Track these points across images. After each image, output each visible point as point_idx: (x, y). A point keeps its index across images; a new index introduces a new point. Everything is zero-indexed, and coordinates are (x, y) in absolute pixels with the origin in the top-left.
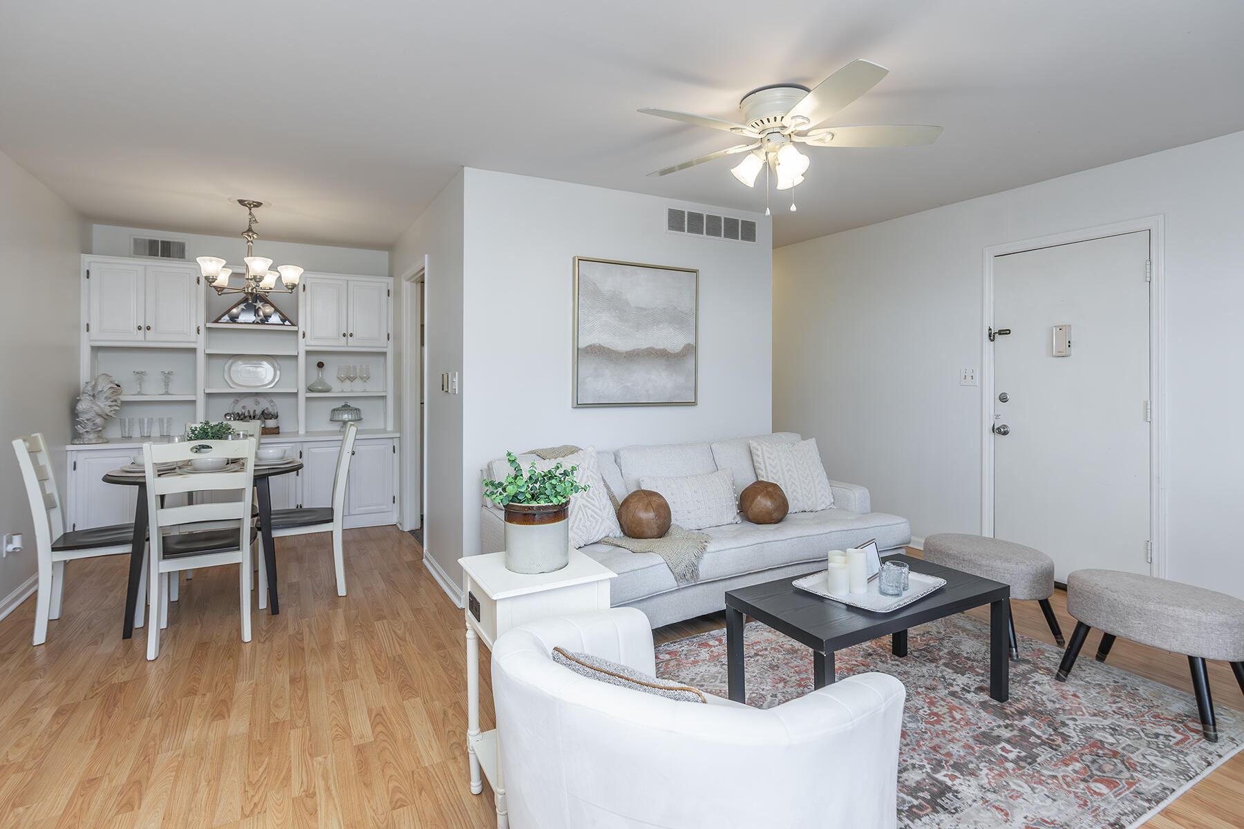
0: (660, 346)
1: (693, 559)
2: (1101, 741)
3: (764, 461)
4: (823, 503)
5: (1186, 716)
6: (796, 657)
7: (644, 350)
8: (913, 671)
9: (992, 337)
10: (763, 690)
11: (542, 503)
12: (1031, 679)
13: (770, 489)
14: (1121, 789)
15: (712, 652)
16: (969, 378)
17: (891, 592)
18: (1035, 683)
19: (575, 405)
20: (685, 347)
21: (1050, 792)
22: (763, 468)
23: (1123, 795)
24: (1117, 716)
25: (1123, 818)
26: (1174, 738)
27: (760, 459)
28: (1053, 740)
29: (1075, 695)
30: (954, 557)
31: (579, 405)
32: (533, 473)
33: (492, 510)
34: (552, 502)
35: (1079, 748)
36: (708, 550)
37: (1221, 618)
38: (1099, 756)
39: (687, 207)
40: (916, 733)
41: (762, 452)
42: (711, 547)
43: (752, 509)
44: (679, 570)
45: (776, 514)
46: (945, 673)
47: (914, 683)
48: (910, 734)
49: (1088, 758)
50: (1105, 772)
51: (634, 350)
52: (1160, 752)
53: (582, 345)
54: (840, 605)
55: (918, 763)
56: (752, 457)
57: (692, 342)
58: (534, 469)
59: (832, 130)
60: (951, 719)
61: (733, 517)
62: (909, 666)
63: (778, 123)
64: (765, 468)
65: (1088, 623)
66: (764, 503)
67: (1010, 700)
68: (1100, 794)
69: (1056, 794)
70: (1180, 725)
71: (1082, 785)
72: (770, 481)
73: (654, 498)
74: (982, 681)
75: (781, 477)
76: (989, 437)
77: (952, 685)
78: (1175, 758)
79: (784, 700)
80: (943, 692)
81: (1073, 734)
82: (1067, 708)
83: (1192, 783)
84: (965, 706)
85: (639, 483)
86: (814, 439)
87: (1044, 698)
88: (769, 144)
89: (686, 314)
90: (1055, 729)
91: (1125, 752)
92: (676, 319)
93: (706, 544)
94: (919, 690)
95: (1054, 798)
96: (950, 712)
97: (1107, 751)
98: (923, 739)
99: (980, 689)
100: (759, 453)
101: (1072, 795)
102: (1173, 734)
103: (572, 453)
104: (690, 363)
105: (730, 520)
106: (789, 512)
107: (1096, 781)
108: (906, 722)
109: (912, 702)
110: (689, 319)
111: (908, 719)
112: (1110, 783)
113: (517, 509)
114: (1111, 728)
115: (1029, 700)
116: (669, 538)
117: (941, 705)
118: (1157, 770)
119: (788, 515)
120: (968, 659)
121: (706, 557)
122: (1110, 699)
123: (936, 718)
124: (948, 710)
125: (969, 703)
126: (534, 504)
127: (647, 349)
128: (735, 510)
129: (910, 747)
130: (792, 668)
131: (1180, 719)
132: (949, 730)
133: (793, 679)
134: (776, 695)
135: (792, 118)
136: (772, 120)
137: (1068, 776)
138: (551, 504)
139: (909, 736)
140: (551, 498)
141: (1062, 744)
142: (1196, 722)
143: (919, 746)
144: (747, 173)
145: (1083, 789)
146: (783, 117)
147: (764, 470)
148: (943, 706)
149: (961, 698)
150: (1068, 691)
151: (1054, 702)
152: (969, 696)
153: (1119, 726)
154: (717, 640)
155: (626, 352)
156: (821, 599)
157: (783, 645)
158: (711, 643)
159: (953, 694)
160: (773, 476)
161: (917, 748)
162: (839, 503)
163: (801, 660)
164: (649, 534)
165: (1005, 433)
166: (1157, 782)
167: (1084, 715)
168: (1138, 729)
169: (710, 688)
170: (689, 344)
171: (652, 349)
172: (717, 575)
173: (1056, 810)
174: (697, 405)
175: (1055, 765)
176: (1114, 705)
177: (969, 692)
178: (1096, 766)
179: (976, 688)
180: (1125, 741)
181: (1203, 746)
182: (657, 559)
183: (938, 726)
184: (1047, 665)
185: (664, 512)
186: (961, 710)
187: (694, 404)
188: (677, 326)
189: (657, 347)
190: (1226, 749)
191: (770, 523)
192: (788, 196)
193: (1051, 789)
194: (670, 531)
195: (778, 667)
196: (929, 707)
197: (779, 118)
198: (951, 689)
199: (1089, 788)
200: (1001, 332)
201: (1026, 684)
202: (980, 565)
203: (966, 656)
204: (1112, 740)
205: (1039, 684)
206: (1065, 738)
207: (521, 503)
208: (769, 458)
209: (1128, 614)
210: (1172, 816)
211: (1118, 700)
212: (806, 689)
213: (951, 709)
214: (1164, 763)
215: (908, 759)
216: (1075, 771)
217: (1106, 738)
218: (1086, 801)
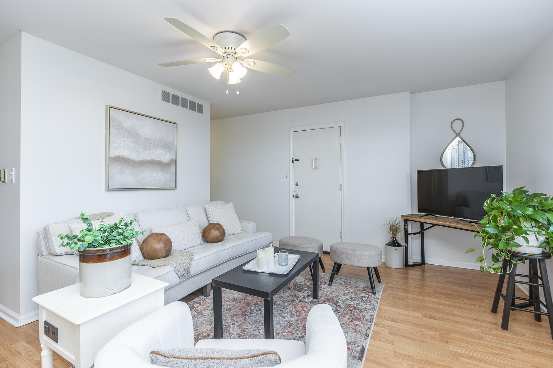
0: (157, 159)
1: (188, 265)
2: (350, 304)
3: (212, 214)
4: (238, 230)
5: (365, 288)
6: (237, 302)
7: (149, 160)
8: (284, 296)
9: (293, 162)
10: (228, 323)
11: (114, 245)
12: (322, 287)
13: (218, 226)
14: (362, 321)
15: (197, 310)
16: (285, 177)
17: (284, 264)
18: (323, 288)
19: (107, 189)
20: (170, 160)
21: (345, 330)
22: (212, 217)
23: (363, 323)
24: (350, 294)
25: (367, 331)
26: (366, 296)
27: (210, 213)
28: (337, 309)
29: (336, 290)
30: (293, 246)
31: (110, 190)
32: (103, 226)
33: (49, 257)
34: (121, 244)
35: (345, 309)
36: (194, 260)
37: (375, 253)
38: (352, 310)
39: (172, 91)
40: (295, 322)
41: (211, 210)
42: (195, 258)
43: (210, 236)
44: (180, 273)
45: (221, 238)
46: (295, 293)
47: (286, 300)
48: (293, 323)
49: (349, 312)
50: (355, 316)
51: (143, 160)
52: (365, 303)
53: (112, 155)
54: (265, 274)
55: (301, 335)
56: (206, 212)
57: (174, 158)
58: (103, 223)
59: (255, 61)
60: (304, 312)
61: (200, 242)
62: (282, 293)
63: (233, 51)
64: (213, 216)
65: (339, 262)
66: (215, 233)
67: (319, 298)
68: (358, 325)
69: (347, 330)
70: (365, 291)
71: (352, 324)
72: (215, 223)
73: (163, 236)
74: (308, 293)
75: (220, 220)
76: (292, 199)
77: (299, 297)
78: (369, 304)
79: (239, 325)
80: (297, 301)
81: (341, 305)
82: (336, 295)
83: (377, 310)
84: (306, 305)
85: (151, 229)
86: (232, 203)
87: (328, 293)
88: (228, 59)
89: (171, 144)
90: (336, 305)
91: (357, 306)
92: (166, 146)
93: (192, 256)
94: (289, 303)
95: (347, 332)
96: (303, 309)
97: (353, 308)
98: (298, 324)
99: (308, 296)
100: (210, 210)
101: (351, 329)
102: (365, 295)
103: (108, 216)
104: (173, 169)
105: (199, 243)
106: (226, 235)
107: (355, 320)
108: (290, 318)
109: (288, 309)
110: (174, 147)
111: (290, 317)
112: (358, 319)
113: (92, 252)
114: (350, 299)
115: (324, 296)
116: (171, 256)
117: (299, 307)
118: (367, 309)
119: (225, 237)
120: (300, 285)
121: (194, 263)
122: (345, 288)
123: (299, 313)
124: (302, 308)
125: (307, 303)
126: (106, 247)
127: (151, 160)
128: (201, 238)
129: (296, 329)
130: (237, 308)
131: (365, 289)
132: (305, 316)
133: (239, 313)
134: (234, 323)
135: (241, 48)
136: (230, 48)
137: (347, 322)
138: (121, 246)
139: (293, 324)
140: (121, 241)
141: (340, 310)
142: (369, 289)
143: (298, 328)
144: (216, 72)
145: (353, 325)
146: (235, 48)
147: (212, 218)
148: (300, 307)
149: (304, 302)
150: (333, 289)
151: (331, 294)
152: (306, 300)
153: (352, 297)
154: (198, 303)
155: (139, 161)
156: (257, 273)
157: (229, 298)
158: (195, 306)
159: (301, 301)
160: (217, 220)
161: (298, 329)
162: (244, 230)
163: (240, 303)
164: (161, 256)
165: (298, 197)
166: (369, 314)
167: (341, 296)
168: (357, 296)
169: (201, 330)
170: (173, 159)
171: (153, 160)
172: (199, 271)
173: (350, 337)
174: (176, 189)
175: (342, 319)
176: (347, 290)
177: (305, 298)
178: (352, 314)
179: (307, 296)
180: (356, 302)
181: (374, 297)
182: (169, 269)
183: (301, 316)
184: (324, 281)
185: (168, 243)
186: (306, 307)
187: (175, 188)
188: (166, 149)
189: (156, 159)
190: (378, 296)
191: (218, 242)
192: (233, 88)
193: (345, 329)
194: (171, 253)
195: (231, 309)
196: (295, 309)
197: (233, 48)
198: (299, 299)
199: (354, 324)
200: (296, 160)
201: (321, 289)
202: (302, 247)
203: (299, 284)
204: (352, 303)
205: (325, 289)
206: (340, 307)
207: (96, 247)
208: (214, 212)
209: (351, 256)
210: (378, 325)
211: (347, 288)
212: (246, 316)
213: (303, 307)
214: (368, 306)
215: (297, 335)
216: (348, 319)
217: (350, 303)
218: (356, 330)
